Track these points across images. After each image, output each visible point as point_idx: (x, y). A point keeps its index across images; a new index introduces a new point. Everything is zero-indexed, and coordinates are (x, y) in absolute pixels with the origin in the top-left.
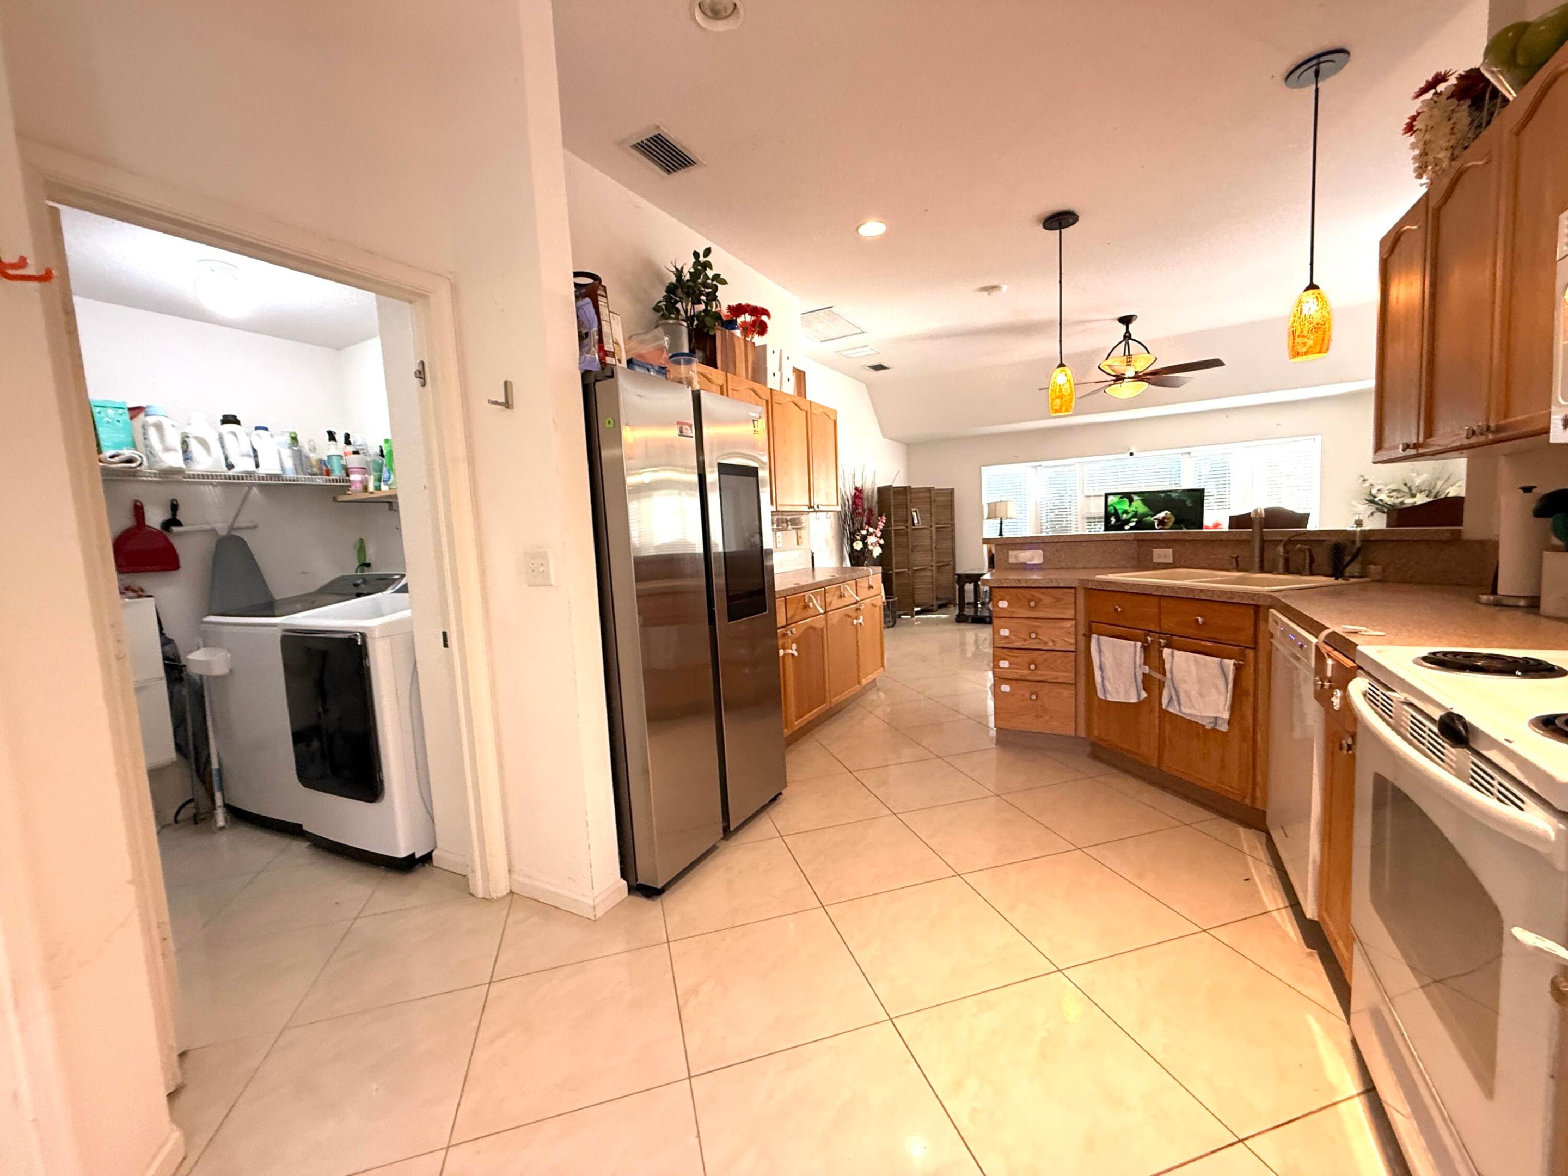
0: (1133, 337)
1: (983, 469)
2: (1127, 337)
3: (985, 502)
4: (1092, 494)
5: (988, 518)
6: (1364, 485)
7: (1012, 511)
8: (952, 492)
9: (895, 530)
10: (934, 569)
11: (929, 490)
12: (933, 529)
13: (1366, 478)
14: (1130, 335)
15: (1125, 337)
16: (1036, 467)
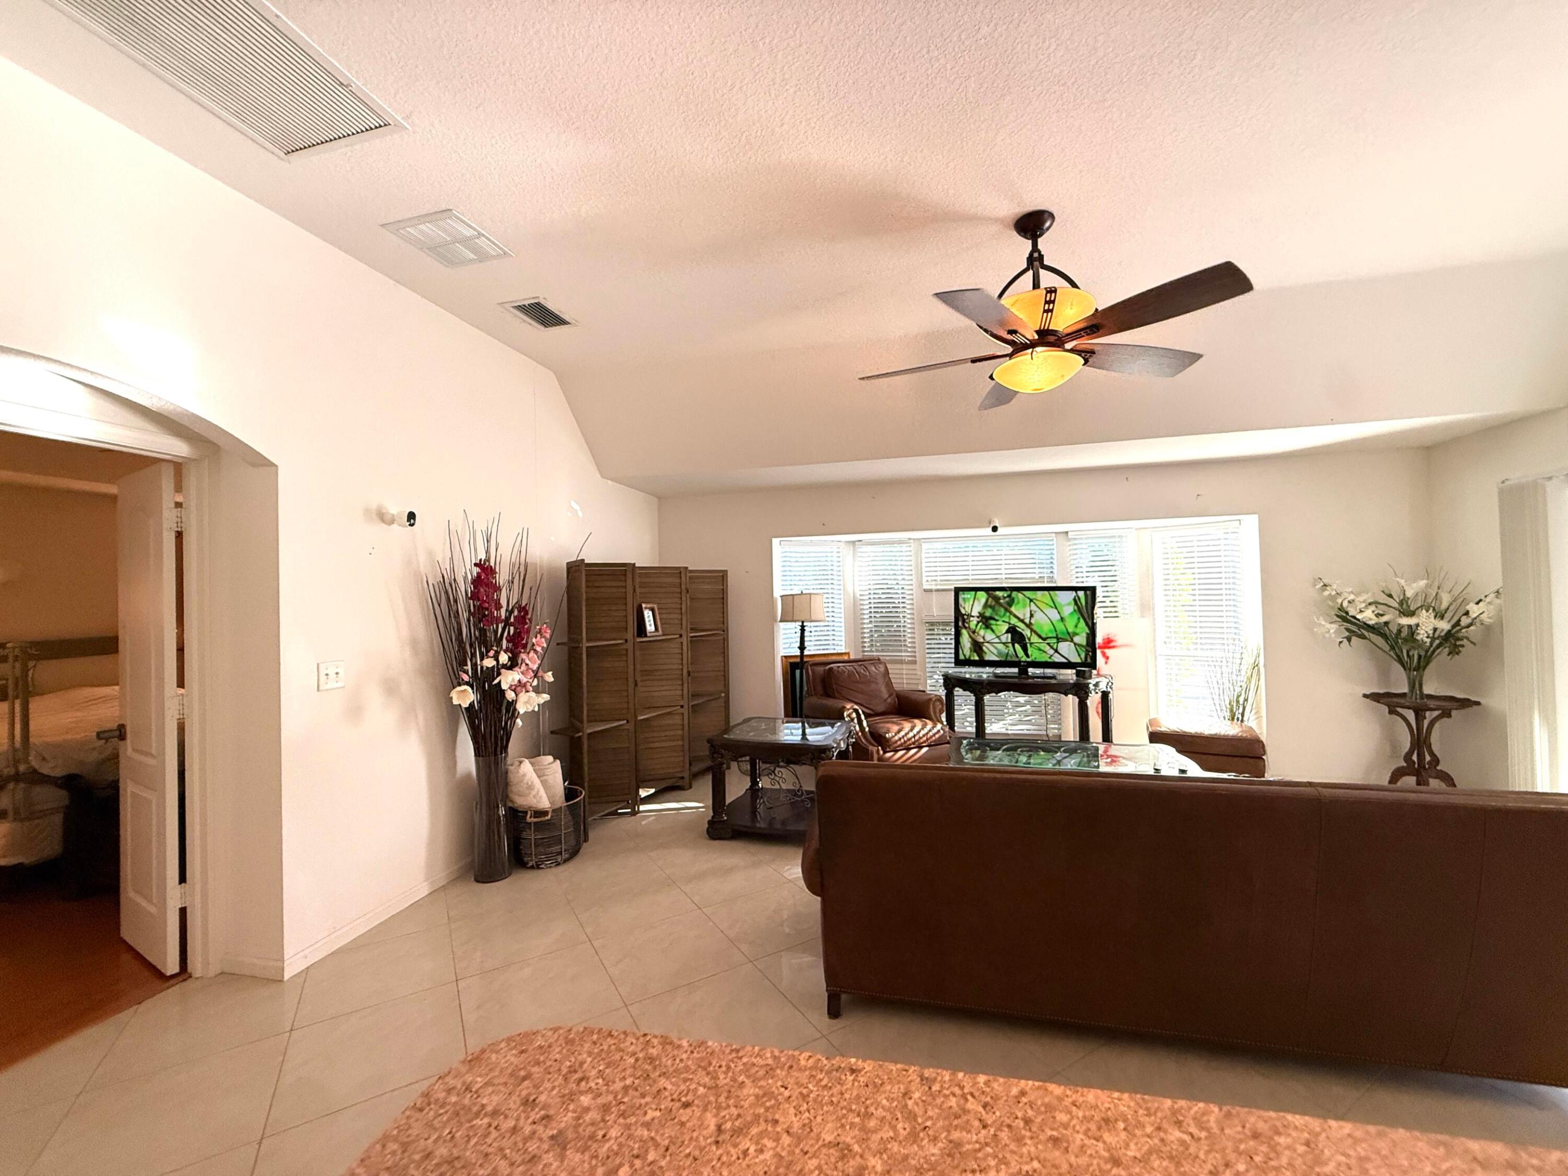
0: (1047, 262)
1: (776, 541)
2: (1035, 261)
3: (778, 592)
4: (934, 587)
5: (781, 621)
6: (1326, 593)
7: (819, 608)
8: (721, 577)
9: (587, 647)
10: (685, 711)
11: (679, 572)
12: (684, 640)
13: (1326, 581)
14: (1041, 257)
15: (1031, 260)
16: (853, 542)
